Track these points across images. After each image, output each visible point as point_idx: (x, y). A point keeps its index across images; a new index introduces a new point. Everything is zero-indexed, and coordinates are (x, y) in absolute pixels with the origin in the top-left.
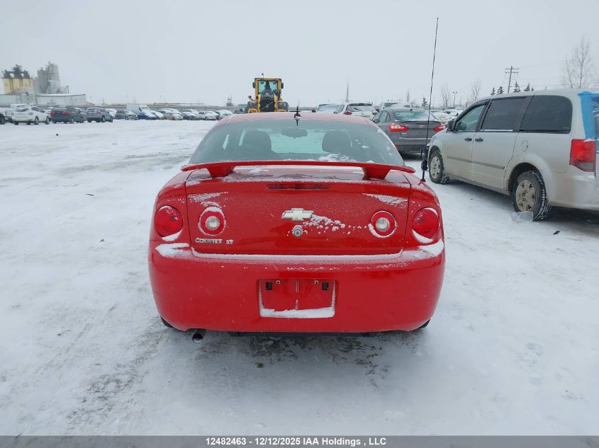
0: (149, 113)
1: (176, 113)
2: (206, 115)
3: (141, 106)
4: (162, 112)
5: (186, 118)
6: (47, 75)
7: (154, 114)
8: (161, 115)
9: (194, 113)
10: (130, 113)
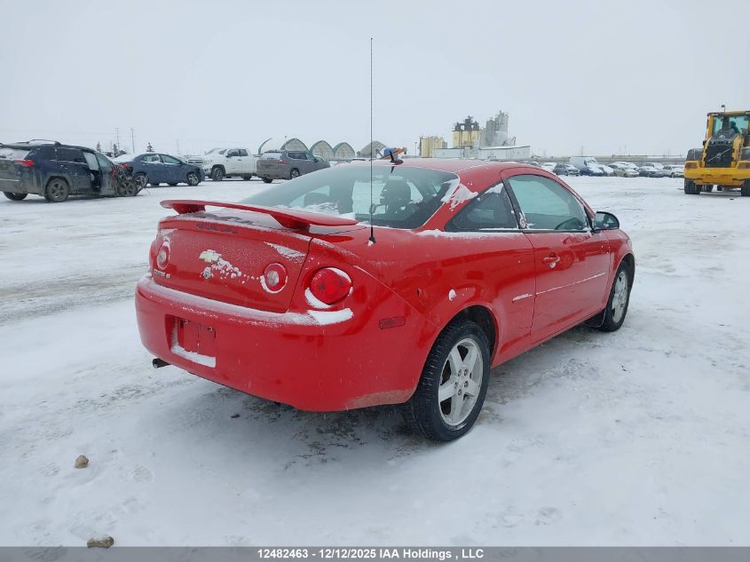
0: (594, 168)
1: (631, 168)
2: (674, 171)
3: (587, 159)
4: (613, 167)
5: (644, 174)
6: (496, 125)
7: (602, 169)
8: (609, 170)
9: (658, 168)
10: (572, 167)
